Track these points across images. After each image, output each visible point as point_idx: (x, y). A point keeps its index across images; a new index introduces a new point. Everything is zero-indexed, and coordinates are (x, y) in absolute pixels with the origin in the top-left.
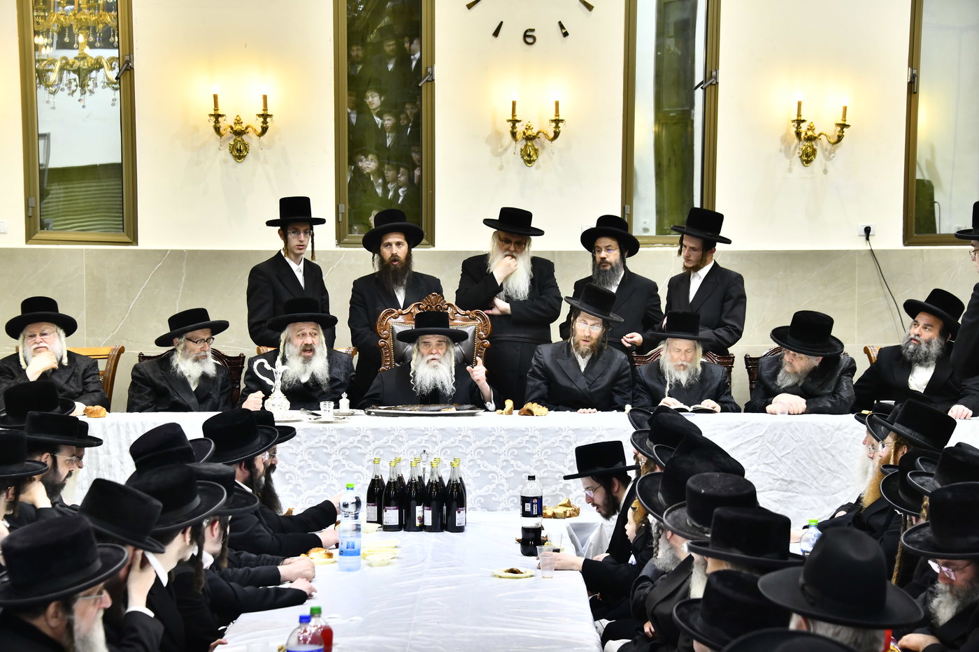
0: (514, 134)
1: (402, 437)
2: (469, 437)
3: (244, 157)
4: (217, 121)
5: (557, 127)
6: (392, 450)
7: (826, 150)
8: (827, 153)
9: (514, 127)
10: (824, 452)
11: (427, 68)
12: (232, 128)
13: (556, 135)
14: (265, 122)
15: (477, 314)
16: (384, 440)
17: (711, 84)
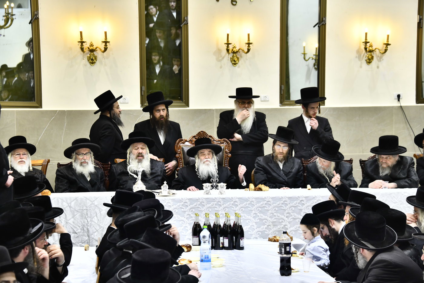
0: (228, 50)
1: (204, 202)
2: (237, 202)
3: (95, 63)
4: (82, 45)
5: (249, 46)
6: (199, 209)
7: (378, 56)
8: (379, 58)
9: (228, 47)
10: (408, 208)
11: (185, 17)
12: (89, 48)
13: (249, 50)
14: (106, 45)
15: (224, 141)
16: (195, 204)
17: (323, 24)
